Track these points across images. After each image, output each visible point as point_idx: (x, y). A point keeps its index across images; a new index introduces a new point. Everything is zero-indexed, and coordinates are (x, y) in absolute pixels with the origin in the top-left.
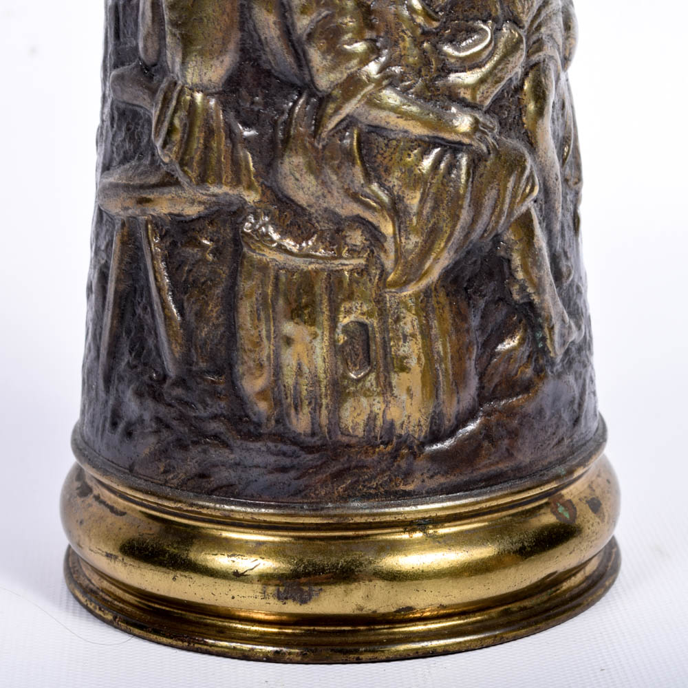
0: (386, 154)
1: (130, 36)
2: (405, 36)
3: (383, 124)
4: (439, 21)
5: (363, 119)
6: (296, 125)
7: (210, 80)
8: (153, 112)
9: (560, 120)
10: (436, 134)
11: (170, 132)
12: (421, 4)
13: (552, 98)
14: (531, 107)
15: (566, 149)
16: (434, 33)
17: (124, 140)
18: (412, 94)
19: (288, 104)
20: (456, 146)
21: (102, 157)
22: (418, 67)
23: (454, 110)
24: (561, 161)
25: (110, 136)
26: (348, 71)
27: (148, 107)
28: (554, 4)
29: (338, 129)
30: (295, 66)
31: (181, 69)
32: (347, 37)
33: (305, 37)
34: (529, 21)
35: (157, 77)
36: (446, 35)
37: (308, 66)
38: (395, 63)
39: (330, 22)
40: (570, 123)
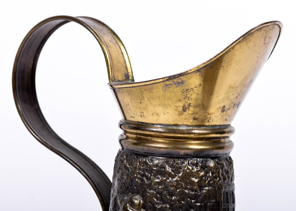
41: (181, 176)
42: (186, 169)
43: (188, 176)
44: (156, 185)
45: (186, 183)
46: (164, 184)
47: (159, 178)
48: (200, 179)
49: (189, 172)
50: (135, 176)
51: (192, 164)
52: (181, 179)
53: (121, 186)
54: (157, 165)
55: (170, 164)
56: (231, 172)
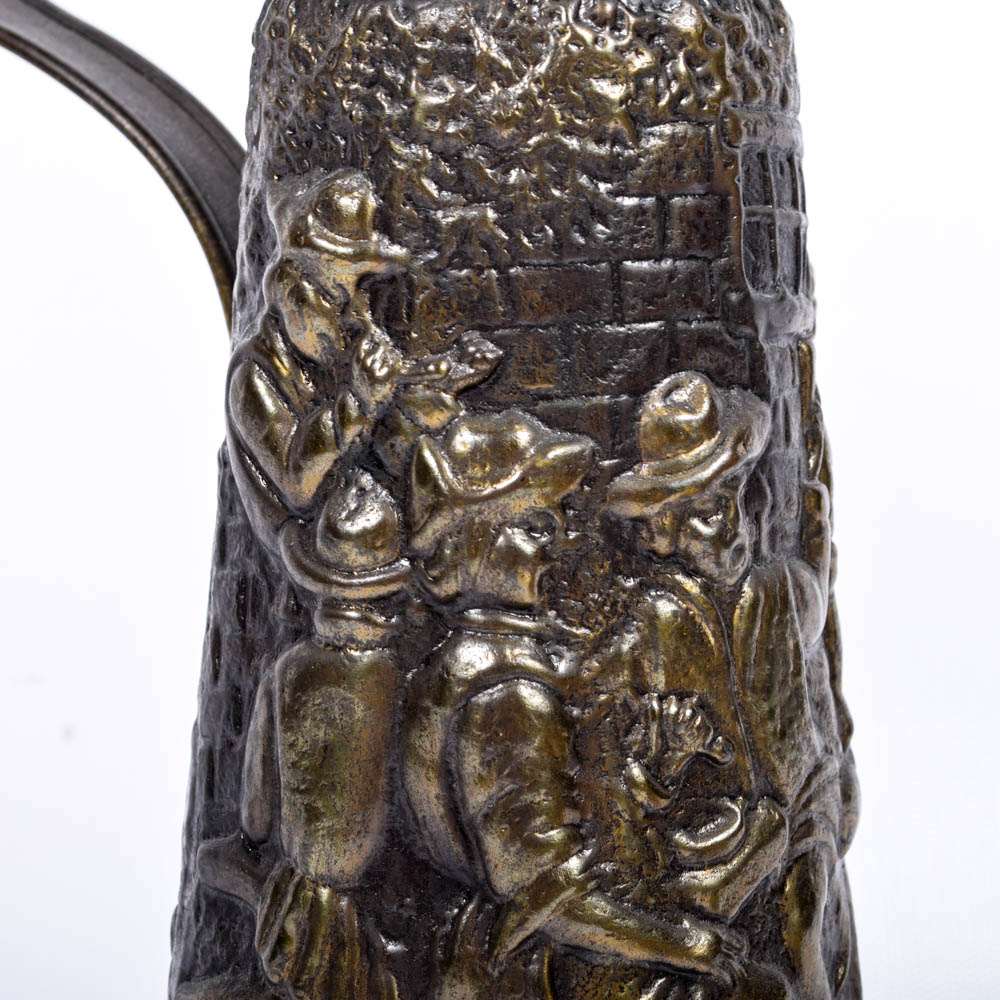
0: (590, 986)
1: (229, 796)
2: (621, 820)
3: (586, 944)
4: (669, 797)
5: (558, 936)
6: (462, 942)
7: (343, 871)
8: (259, 909)
9: (834, 929)
10: (660, 958)
11: (283, 939)
12: (645, 775)
13: (824, 900)
14: (795, 916)
15: (841, 971)
16: (661, 816)
17: (214, 942)
18: (628, 902)
19: (451, 910)
20: (689, 975)
21: (180, 960)
22: (638, 863)
23: (686, 924)
24: (834, 988)
25: (194, 932)
26: (539, 870)
27: (251, 900)
28: (829, 769)
29: (522, 949)
30: (463, 858)
31: (300, 852)
32: (539, 821)
33: (479, 819)
34: (795, 796)
35: (265, 860)
36: (678, 819)
37: (483, 860)
38: (606, 858)
39: (516, 799)
40: (846, 931)
41: (546, 77)
42: (565, 39)
43: (576, 74)
44: (435, 119)
45: (569, 105)
46: (470, 112)
47: (443, 90)
48: (631, 84)
49: (582, 55)
50: (336, 89)
51: (594, 17)
52: (546, 88)
53: (280, 142)
54: (434, 32)
55: (492, 19)
56: (778, 60)
